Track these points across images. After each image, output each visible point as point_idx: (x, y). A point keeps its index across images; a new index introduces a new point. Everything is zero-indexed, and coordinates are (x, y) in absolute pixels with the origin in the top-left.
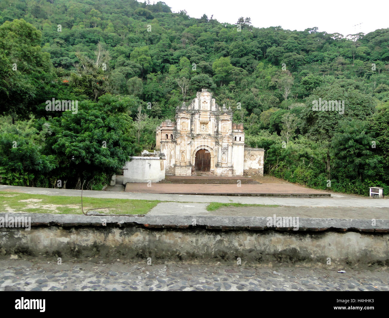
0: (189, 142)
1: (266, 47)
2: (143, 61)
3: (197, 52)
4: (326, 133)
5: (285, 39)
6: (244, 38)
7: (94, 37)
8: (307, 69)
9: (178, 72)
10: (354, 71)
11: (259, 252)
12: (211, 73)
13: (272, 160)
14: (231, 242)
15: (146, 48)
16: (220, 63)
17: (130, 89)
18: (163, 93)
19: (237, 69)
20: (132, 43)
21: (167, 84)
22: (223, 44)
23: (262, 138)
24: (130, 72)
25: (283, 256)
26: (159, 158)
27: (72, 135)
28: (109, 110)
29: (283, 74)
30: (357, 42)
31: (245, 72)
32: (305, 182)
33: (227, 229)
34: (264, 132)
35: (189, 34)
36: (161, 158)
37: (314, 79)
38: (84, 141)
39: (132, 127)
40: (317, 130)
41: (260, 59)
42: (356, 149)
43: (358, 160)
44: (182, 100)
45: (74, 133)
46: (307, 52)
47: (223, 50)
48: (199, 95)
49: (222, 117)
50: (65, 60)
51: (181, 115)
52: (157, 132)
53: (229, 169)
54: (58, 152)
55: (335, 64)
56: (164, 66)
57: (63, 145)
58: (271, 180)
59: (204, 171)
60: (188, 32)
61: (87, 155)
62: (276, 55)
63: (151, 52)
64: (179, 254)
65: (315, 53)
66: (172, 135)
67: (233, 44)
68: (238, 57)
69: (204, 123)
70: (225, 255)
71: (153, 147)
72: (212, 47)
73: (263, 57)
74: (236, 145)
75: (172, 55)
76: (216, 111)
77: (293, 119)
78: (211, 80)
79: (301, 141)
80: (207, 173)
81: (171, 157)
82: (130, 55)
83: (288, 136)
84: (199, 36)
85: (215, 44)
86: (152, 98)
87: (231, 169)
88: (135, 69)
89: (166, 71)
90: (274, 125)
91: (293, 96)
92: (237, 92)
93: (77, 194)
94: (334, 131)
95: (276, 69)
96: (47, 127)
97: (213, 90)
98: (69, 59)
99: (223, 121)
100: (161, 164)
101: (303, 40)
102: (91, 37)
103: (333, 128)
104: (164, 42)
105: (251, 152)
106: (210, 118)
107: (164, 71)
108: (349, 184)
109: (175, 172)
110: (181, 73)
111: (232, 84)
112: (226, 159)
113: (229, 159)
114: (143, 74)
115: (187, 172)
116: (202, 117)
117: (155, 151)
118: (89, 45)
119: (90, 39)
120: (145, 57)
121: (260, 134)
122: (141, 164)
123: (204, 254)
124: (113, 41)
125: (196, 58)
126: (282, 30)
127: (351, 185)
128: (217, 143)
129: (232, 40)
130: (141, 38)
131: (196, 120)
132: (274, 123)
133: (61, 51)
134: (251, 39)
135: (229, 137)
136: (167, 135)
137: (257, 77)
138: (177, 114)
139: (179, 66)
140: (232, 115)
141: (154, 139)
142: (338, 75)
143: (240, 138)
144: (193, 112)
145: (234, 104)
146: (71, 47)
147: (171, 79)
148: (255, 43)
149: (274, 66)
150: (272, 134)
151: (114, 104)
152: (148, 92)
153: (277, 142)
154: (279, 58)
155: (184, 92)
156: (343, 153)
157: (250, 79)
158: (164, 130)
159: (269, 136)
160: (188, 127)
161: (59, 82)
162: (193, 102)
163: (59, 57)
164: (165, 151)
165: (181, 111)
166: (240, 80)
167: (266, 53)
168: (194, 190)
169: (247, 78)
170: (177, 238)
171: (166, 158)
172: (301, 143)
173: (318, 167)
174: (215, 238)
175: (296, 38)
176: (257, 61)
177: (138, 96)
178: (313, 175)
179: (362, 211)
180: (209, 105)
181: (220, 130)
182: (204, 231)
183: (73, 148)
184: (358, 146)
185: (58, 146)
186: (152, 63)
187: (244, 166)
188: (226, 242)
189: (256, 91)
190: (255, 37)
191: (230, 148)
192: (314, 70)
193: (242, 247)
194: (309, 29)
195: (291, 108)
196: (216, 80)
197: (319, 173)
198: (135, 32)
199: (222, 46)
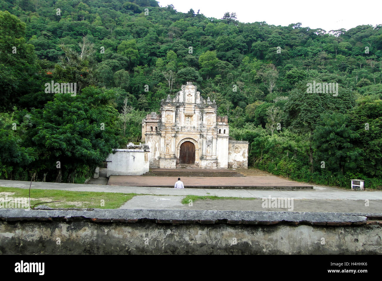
0: (173, 135)
1: (252, 41)
2: (130, 54)
3: (184, 45)
4: (308, 126)
5: (270, 34)
6: (230, 33)
7: (81, 30)
8: (291, 63)
9: (165, 65)
10: (336, 66)
11: (210, 246)
12: (198, 66)
13: (256, 153)
14: (182, 236)
15: (133, 41)
16: (206, 57)
17: (117, 81)
18: (149, 86)
19: (223, 63)
20: (120, 36)
21: (154, 76)
22: (209, 38)
23: (247, 130)
24: (117, 64)
25: (235, 250)
26: (143, 150)
27: (53, 126)
28: (91, 102)
29: (268, 68)
30: (340, 37)
31: (231, 65)
32: (289, 174)
33: (178, 223)
34: (250, 125)
35: (176, 28)
36: (145, 151)
37: (298, 73)
38: (65, 133)
39: (117, 120)
40: (299, 123)
41: (245, 53)
42: (337, 142)
43: (339, 153)
44: (168, 93)
45: (56, 125)
46: (291, 46)
47: (209, 44)
48: (184, 88)
49: (206, 110)
50: (52, 52)
51: (166, 107)
52: (143, 125)
53: (213, 161)
54: (38, 144)
55: (318, 59)
56: (151, 59)
57: (44, 137)
58: (255, 172)
59: (189, 164)
60: (175, 26)
61: (68, 147)
62: (261, 49)
63: (138, 45)
64: (128, 249)
65: (299, 48)
66: (156, 127)
67: (219, 38)
68: (224, 51)
69: (189, 116)
70: (175, 250)
71: (138, 139)
72: (199, 41)
73: (248, 51)
74: (221, 137)
75: (159, 48)
76: (200, 104)
77: (277, 112)
78: (197, 73)
79: (285, 134)
80: (192, 166)
81: (155, 149)
82: (117, 48)
83: (273, 129)
84: (186, 31)
85: (202, 38)
86: (139, 90)
87: (215, 161)
88: (122, 62)
89: (153, 64)
90: (258, 118)
91: (277, 89)
92: (223, 85)
93: (53, 187)
94: (316, 123)
95: (261, 63)
96: (28, 118)
97: (199, 83)
98: (56, 51)
99: (207, 114)
100: (145, 157)
101: (287, 35)
102: (78, 30)
103: (315, 121)
104: (151, 36)
105: (236, 145)
106: (195, 110)
107: (151, 64)
108: (332, 176)
109: (159, 164)
110: (168, 66)
111: (218, 77)
112: (211, 152)
113: (214, 151)
114: (130, 67)
115: (172, 165)
116: (186, 110)
117: (140, 143)
118: (77, 38)
119: (77, 32)
120: (132, 50)
121: (245, 127)
122: (125, 157)
123: (154, 249)
124: (101, 34)
125: (183, 51)
126: (267, 25)
127: (333, 177)
128: (202, 136)
129: (218, 34)
130: (129, 31)
131: (181, 113)
132: (259, 116)
133: (48, 43)
134: (236, 33)
135: (213, 130)
136: (152, 128)
137: (243, 71)
138: (162, 106)
139: (166, 59)
140: (216, 108)
141: (140, 132)
142: (321, 70)
143: (225, 130)
144: (178, 104)
145: (219, 97)
146: (59, 39)
147: (158, 72)
148: (241, 37)
149: (259, 60)
150: (257, 127)
151: (97, 96)
152: (135, 84)
153: (261, 134)
154: (264, 53)
155: (171, 85)
156: (325, 146)
157: (236, 73)
158: (148, 122)
159: (254, 128)
160: (172, 120)
161: (43, 74)
162: (177, 95)
163: (46, 50)
164: (149, 144)
165: (166, 104)
166: (226, 73)
167: (251, 47)
169: (233, 71)
170: (126, 233)
171: (150, 150)
172: (285, 136)
173: (301, 160)
174: (165, 233)
175: (280, 33)
176: (242, 56)
177: (124, 89)
178: (296, 168)
179: (337, 203)
180: (193, 97)
181: (204, 122)
182: (154, 225)
183: (53, 140)
184: (339, 139)
185: (38, 138)
186: (139, 56)
187: (229, 158)
188: (177, 237)
189: (242, 85)
190: (241, 31)
191: (214, 140)
192: (298, 65)
193: (193, 242)
194: (292, 25)
195: (276, 101)
196: (202, 73)
197: (302, 166)
198: (123, 26)
199: (209, 40)
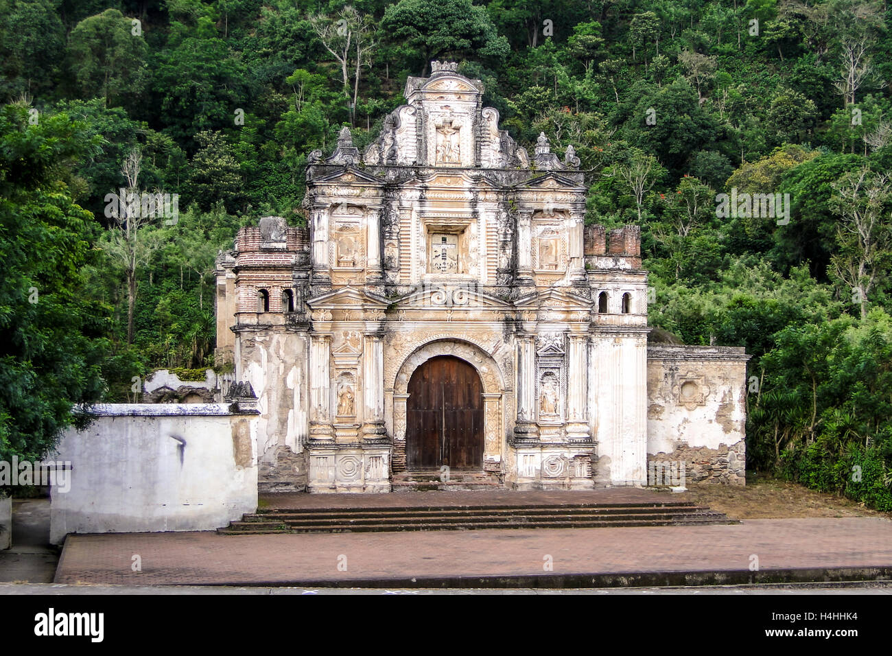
0: (373, 327)
13: (788, 405)
17: (85, 68)
18: (246, 89)
21: (267, 40)
23: (737, 293)
26: (224, 408)
34: (750, 265)
36: (235, 410)
39: (91, 259)
44: (340, 118)
48: (418, 90)
49: (530, 198)
51: (333, 191)
52: (220, 281)
53: (575, 452)
58: (783, 499)
59: (454, 468)
66: (288, 292)
69: (447, 231)
74: (607, 331)
76: (503, 170)
77: (884, 196)
78: (481, 17)
80: (470, 476)
81: (286, 401)
83: (864, 282)
86: (194, 110)
87: (583, 451)
90: (792, 233)
91: (882, 84)
92: (611, 72)
97: (492, 63)
99: (538, 218)
100: (236, 438)
105: (684, 368)
106: (474, 203)
109: (307, 475)
111: (586, 34)
112: (561, 403)
113: (575, 403)
115: (370, 475)
116: (435, 200)
117: (210, 374)
121: (728, 275)
122: (137, 441)
128: (513, 326)
131: (406, 215)
132: (793, 222)
135: (570, 296)
136: (265, 294)
138: (312, 186)
140: (581, 187)
141: (206, 316)
143: (626, 298)
144: (391, 175)
145: (595, 133)
147: (287, 14)
150: (786, 276)
152: (173, 81)
153: (809, 311)
155: (352, 80)
158: (247, 268)
159: (770, 286)
160: (365, 251)
162: (387, 127)
164: (256, 374)
165: (330, 172)
166: (627, 12)
168: (402, 564)
171: (262, 405)
177: (123, 104)
180: (467, 138)
181: (524, 260)
187: (650, 435)
189: (704, 68)
191: (577, 350)
195: (878, 144)
